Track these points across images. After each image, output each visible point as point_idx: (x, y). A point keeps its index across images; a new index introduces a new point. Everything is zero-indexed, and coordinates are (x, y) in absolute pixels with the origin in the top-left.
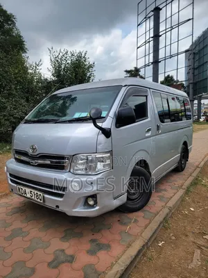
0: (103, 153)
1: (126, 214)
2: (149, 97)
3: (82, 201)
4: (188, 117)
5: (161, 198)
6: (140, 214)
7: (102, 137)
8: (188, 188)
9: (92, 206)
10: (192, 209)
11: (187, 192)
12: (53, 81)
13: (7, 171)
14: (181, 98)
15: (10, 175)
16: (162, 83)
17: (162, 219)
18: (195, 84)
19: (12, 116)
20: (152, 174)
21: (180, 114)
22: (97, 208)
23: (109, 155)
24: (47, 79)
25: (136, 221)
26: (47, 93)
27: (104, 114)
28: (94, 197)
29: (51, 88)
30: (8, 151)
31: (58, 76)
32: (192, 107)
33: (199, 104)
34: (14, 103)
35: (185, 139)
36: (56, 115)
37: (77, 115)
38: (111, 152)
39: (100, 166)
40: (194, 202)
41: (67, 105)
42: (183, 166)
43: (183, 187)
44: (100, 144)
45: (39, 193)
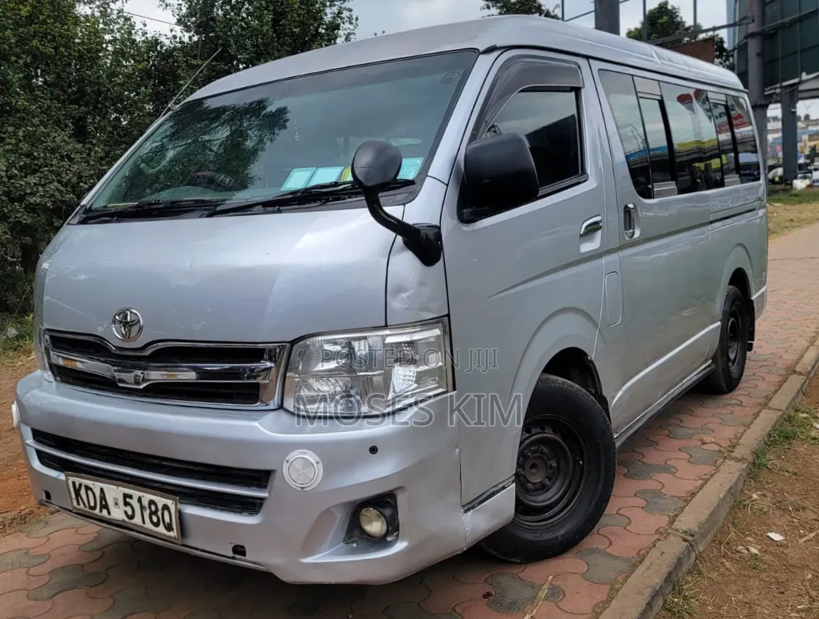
0: (413, 324)
1: (516, 570)
2: (588, 95)
3: (340, 520)
4: (748, 173)
5: (652, 501)
6: (568, 564)
7: (407, 262)
8: (757, 454)
9: (380, 542)
10: (776, 537)
11: (755, 469)
12: (185, 49)
13: (24, 419)
14: (716, 96)
15: (38, 435)
16: (636, 35)
17: (657, 580)
18: (768, 37)
19: (21, 199)
20: (613, 403)
21: (715, 163)
22: (400, 546)
23: (437, 332)
24: (156, 42)
25: (556, 593)
26: (160, 101)
27: (408, 170)
28: (384, 502)
29: (176, 78)
30: (16, 346)
31: (202, 27)
32: (763, 130)
33: (790, 119)
34: (25, 147)
35: (736, 260)
36: (211, 183)
37: (298, 180)
38: (444, 321)
39: (402, 377)
40: (781, 507)
41: (249, 144)
42: (734, 369)
43: (738, 452)
44: (400, 289)
45: (161, 501)
